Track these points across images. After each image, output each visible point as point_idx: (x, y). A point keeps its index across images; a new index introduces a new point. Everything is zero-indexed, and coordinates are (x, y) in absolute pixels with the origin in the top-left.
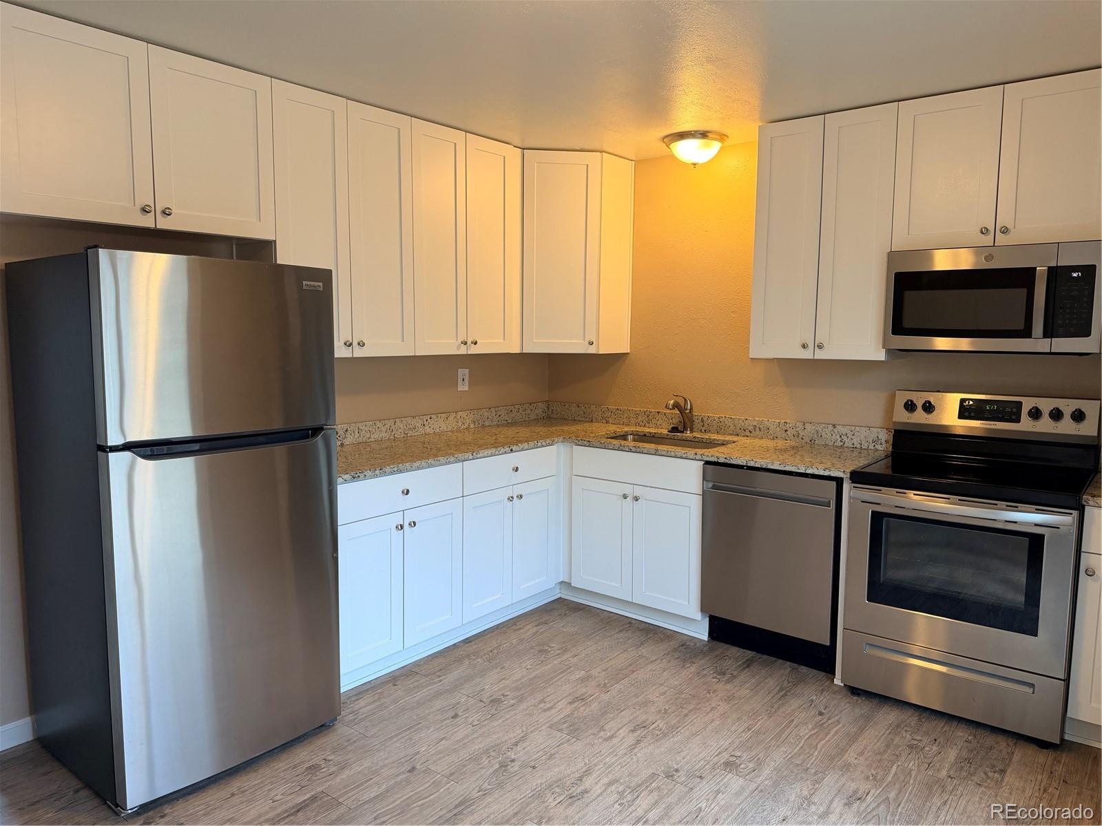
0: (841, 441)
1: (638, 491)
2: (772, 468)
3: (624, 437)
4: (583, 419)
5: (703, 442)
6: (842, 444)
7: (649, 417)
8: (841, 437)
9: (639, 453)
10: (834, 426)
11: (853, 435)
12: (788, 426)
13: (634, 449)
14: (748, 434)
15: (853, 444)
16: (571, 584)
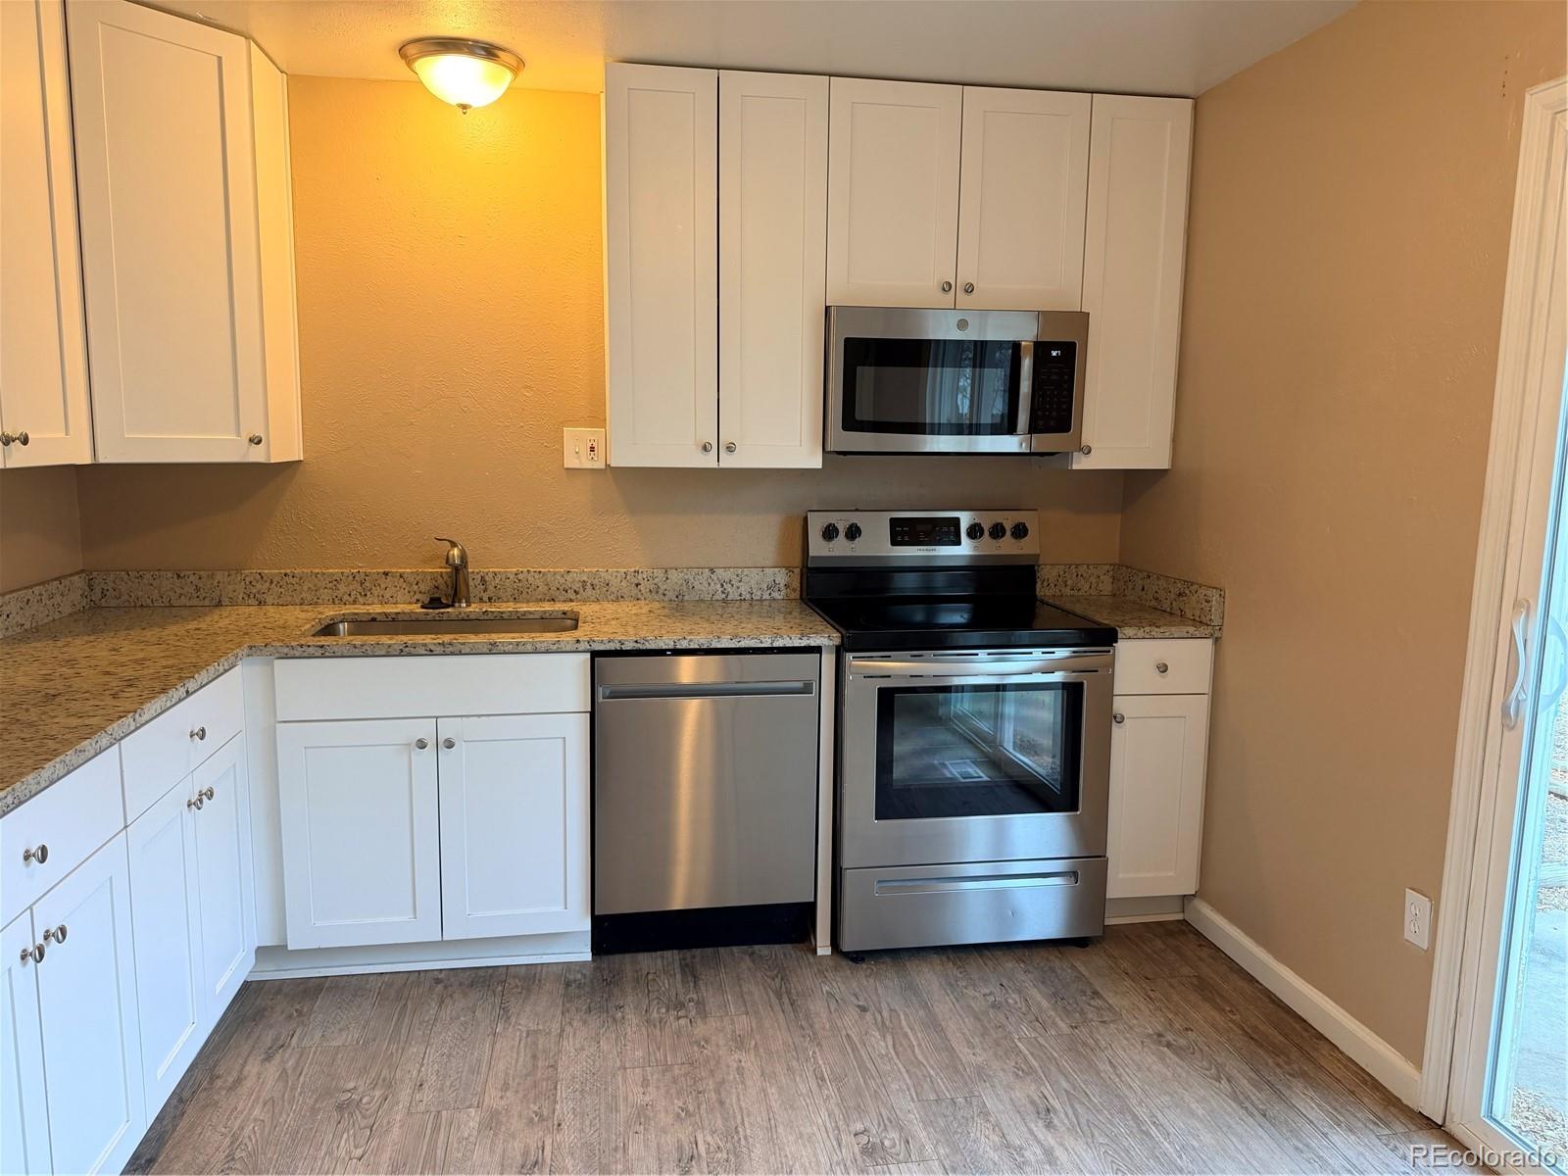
0: (723, 593)
1: (447, 730)
2: (719, 646)
3: (329, 630)
4: (195, 602)
5: (502, 619)
6: (724, 596)
7: (365, 585)
8: (722, 585)
9: (452, 654)
10: (712, 571)
11: (740, 581)
12: (640, 577)
13: (439, 649)
14: (573, 596)
15: (740, 595)
16: (287, 946)
